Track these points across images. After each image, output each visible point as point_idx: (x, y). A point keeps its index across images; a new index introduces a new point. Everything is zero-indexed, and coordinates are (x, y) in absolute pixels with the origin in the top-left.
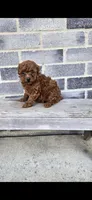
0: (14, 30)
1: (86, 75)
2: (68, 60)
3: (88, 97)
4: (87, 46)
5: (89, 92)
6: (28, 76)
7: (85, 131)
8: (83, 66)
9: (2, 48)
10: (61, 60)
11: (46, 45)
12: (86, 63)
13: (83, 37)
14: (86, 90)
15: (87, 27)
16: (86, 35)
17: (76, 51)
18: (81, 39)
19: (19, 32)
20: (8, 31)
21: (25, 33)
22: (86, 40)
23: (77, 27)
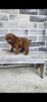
0: (7, 20)
1: (37, 41)
2: (30, 34)
3: (38, 50)
4: (38, 29)
5: (38, 48)
6: (10, 41)
7: (37, 64)
8: (36, 37)
10: (27, 34)
11: (21, 27)
12: (38, 36)
14: (37, 47)
15: (38, 21)
16: (38, 25)
17: (34, 31)
18: (36, 26)
19: (9, 21)
20: (4, 20)
21: (12, 22)
22: (38, 27)
23: (34, 21)
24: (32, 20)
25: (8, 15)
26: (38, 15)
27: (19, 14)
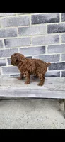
0: (16, 35)
1: (60, 61)
2: (48, 52)
3: (62, 76)
4: (60, 43)
5: (63, 72)
8: (58, 56)
9: (9, 46)
10: (44, 52)
11: (35, 43)
12: (61, 54)
13: (58, 38)
14: (61, 71)
15: (60, 32)
16: (60, 37)
17: (54, 47)
18: (57, 39)
19: (18, 37)
20: (12, 36)
21: (22, 37)
22: (60, 40)
23: (54, 32)
24: (51, 30)
25: (17, 28)
26: (61, 23)
27: (31, 25)
